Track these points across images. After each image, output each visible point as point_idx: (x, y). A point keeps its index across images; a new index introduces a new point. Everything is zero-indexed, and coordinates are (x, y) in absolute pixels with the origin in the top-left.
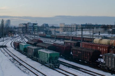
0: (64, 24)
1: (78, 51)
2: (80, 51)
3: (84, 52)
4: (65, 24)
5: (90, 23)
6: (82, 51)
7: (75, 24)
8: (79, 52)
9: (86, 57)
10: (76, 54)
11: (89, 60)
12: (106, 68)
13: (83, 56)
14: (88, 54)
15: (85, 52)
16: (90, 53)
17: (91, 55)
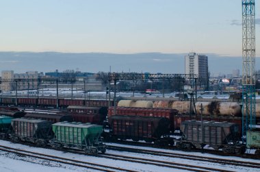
0: (12, 72)
1: (126, 121)
2: (130, 122)
3: (139, 122)
4: (15, 73)
5: (72, 69)
6: (134, 122)
7: (36, 72)
8: (127, 124)
9: (145, 132)
10: (122, 128)
11: (152, 136)
12: (188, 145)
13: (139, 129)
14: (149, 125)
15: (143, 122)
16: (152, 123)
17: (156, 126)
